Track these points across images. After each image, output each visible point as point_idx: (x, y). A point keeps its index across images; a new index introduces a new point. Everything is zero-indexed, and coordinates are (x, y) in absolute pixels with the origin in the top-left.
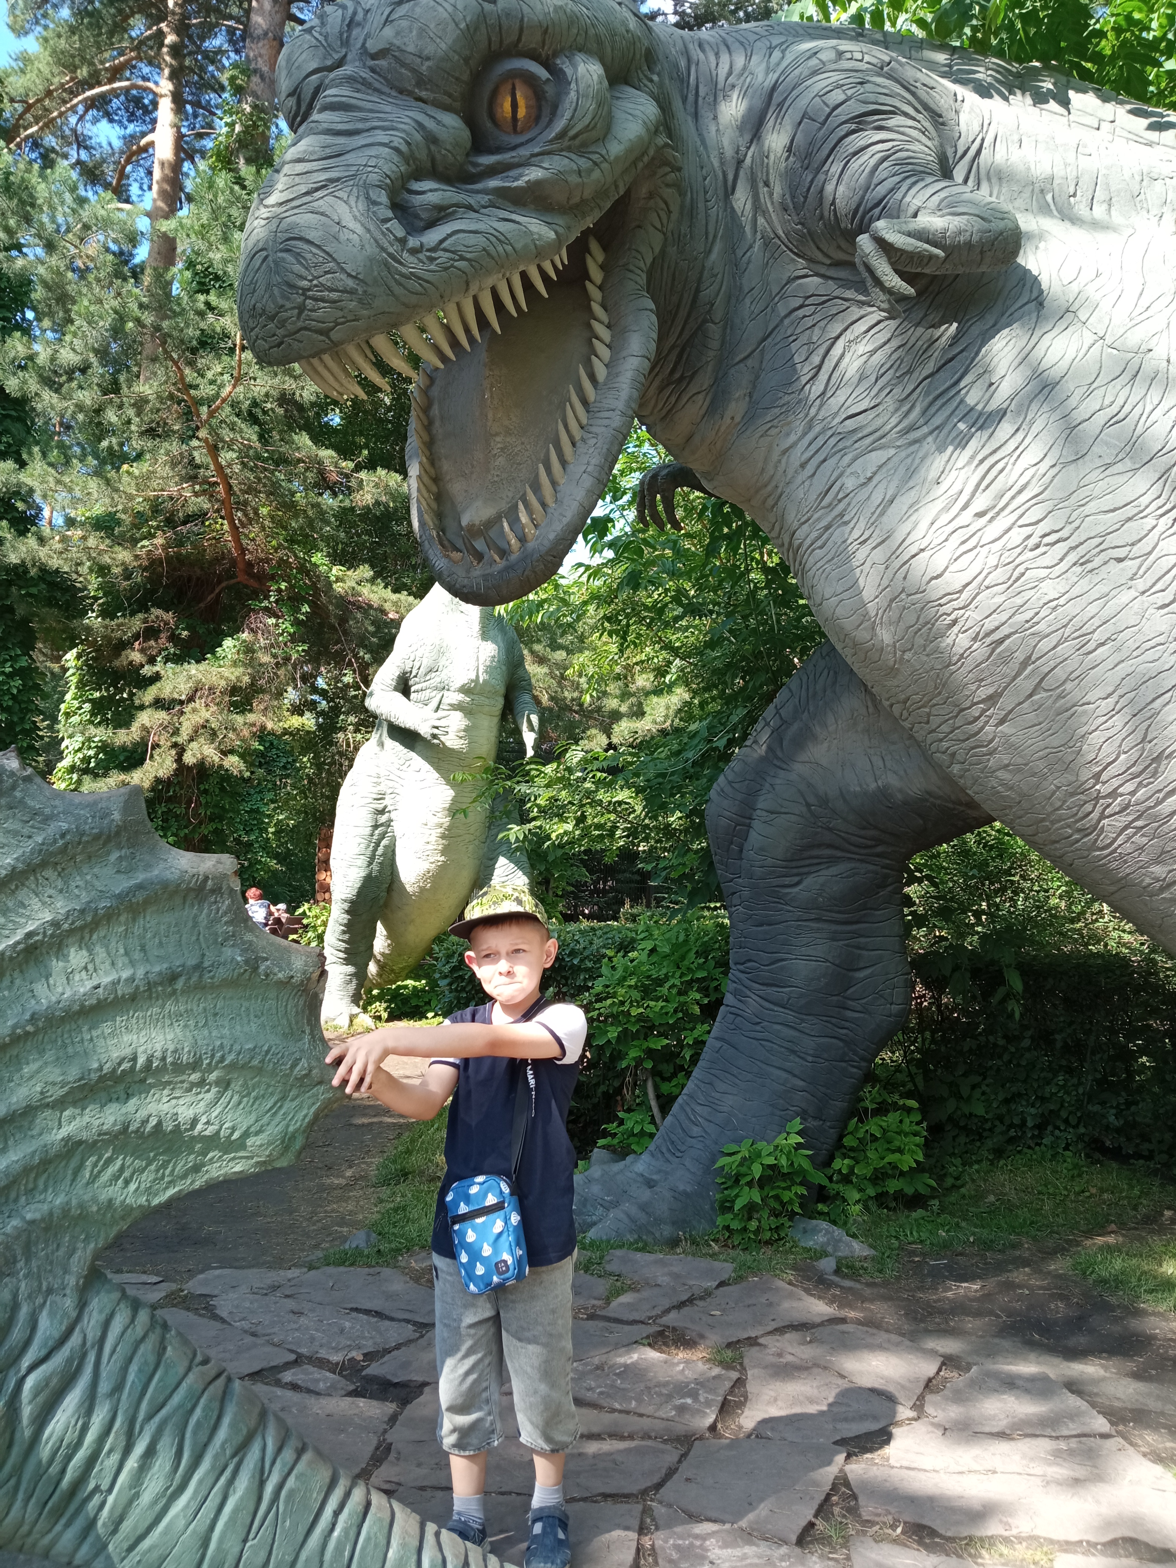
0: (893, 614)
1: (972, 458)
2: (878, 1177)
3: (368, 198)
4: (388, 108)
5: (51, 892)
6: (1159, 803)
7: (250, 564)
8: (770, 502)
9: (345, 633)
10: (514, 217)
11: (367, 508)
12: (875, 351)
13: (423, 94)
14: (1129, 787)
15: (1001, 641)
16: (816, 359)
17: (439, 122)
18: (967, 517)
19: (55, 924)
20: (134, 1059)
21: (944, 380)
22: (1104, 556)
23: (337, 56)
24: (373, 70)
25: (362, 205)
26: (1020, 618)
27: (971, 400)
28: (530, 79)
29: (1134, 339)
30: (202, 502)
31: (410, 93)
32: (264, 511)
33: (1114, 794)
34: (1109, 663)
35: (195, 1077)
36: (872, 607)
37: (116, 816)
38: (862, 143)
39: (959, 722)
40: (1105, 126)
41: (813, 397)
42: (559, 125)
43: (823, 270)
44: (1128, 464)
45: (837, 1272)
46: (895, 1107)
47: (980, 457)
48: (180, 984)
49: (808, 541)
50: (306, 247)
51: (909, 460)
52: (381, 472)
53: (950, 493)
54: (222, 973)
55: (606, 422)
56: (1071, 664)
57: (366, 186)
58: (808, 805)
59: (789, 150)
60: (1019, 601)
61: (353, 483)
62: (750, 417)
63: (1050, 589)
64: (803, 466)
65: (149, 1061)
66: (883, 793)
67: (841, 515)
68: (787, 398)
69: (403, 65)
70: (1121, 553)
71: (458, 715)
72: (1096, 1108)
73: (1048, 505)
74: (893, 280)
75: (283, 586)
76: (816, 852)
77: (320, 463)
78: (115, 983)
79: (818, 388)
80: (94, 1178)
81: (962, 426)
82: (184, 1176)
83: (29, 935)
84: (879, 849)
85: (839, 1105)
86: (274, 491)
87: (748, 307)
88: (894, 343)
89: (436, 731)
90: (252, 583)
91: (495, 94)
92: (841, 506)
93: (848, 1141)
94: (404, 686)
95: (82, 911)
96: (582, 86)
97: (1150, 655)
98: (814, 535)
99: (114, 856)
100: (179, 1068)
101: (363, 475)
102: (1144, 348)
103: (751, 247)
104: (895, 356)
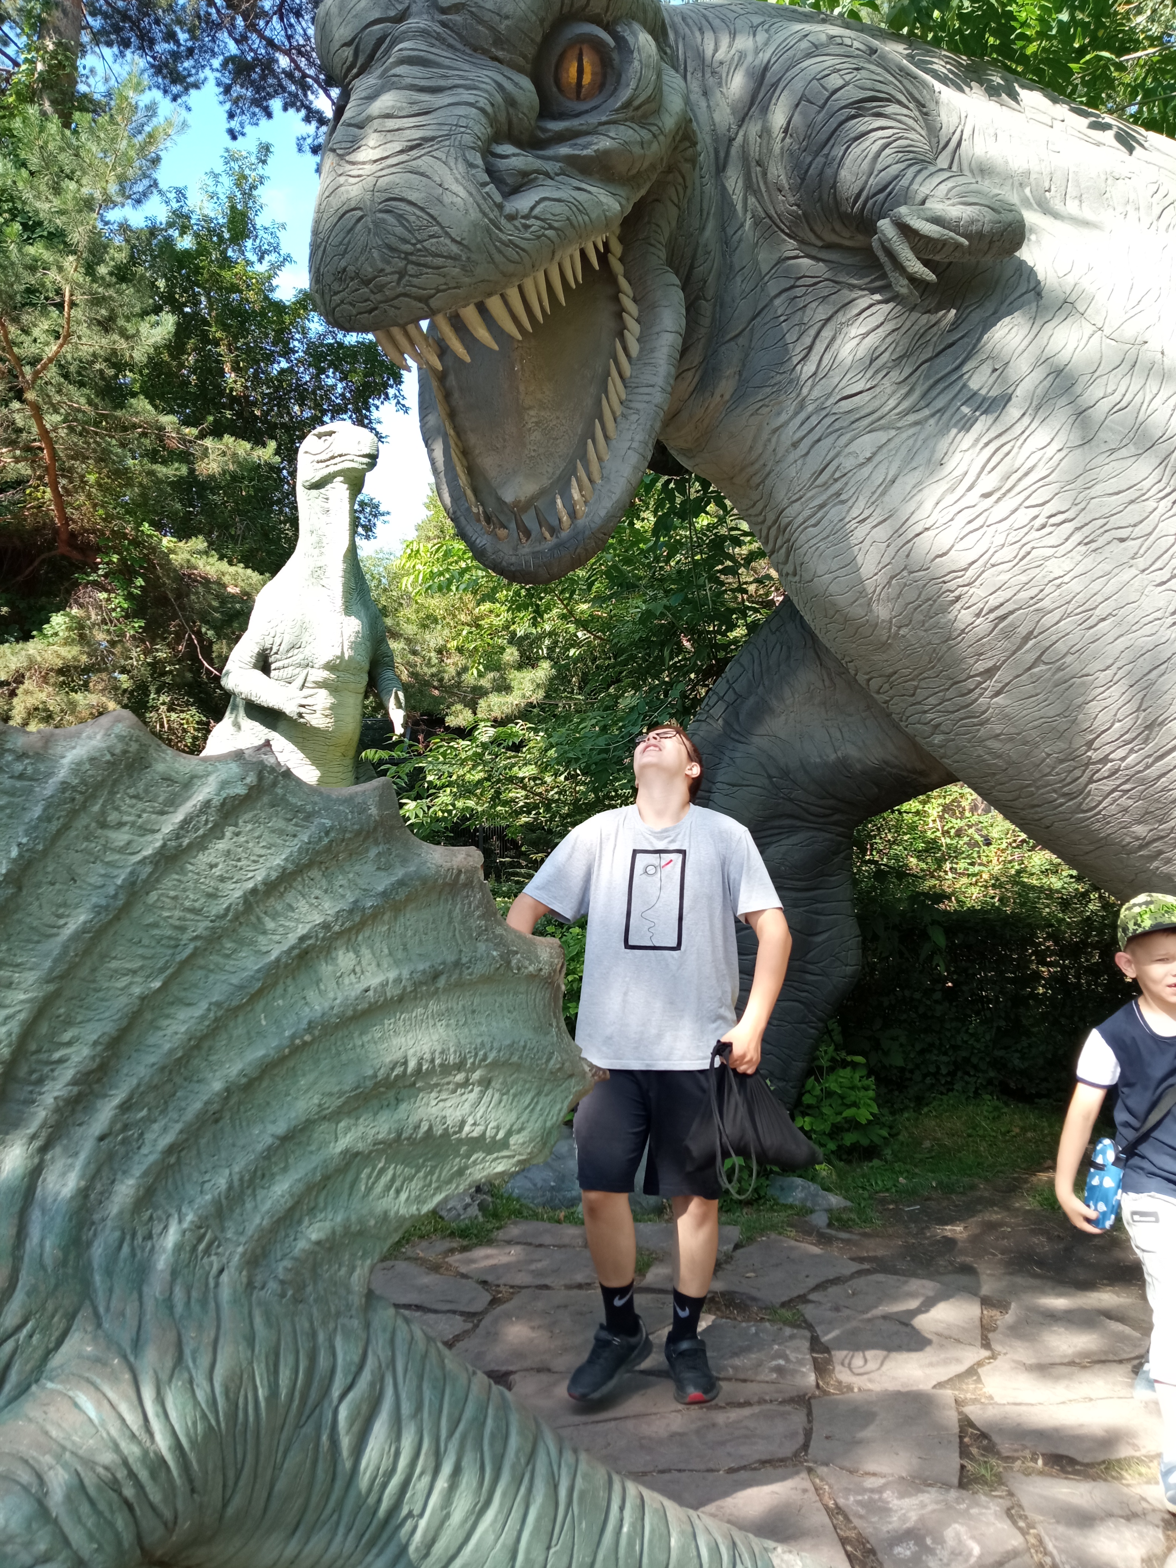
0: (892, 591)
1: (977, 440)
2: (836, 1131)
3: (466, 160)
4: (466, 67)
5: (317, 892)
6: (1148, 767)
7: (73, 535)
8: (756, 480)
9: (183, 608)
10: (584, 186)
11: (212, 477)
12: (867, 334)
13: (500, 54)
14: (1121, 753)
15: (1003, 618)
16: (807, 340)
17: (516, 84)
18: (973, 497)
19: (326, 926)
20: (405, 1063)
21: (945, 364)
22: (1107, 537)
23: (400, 7)
24: (443, 24)
25: (461, 167)
26: (1024, 595)
27: (974, 384)
28: (597, 46)
29: (1130, 331)
30: (24, 469)
31: (485, 52)
32: (92, 478)
33: (1105, 760)
34: (1110, 637)
35: (460, 1077)
36: (869, 585)
37: (373, 811)
38: (863, 128)
39: (949, 694)
40: (1057, 124)
41: (804, 377)
42: (625, 95)
43: (814, 252)
44: (1132, 449)
45: (830, 1225)
46: (844, 1064)
47: (985, 440)
48: (442, 982)
49: (800, 519)
50: (408, 208)
51: (911, 441)
52: (228, 439)
53: (955, 474)
54: (480, 969)
55: (646, 398)
56: (1072, 639)
57: (463, 147)
58: (770, 777)
59: (786, 131)
60: (1024, 578)
61: (195, 450)
62: (740, 396)
63: (1056, 567)
64: (795, 445)
65: (420, 1065)
66: (843, 764)
67: (838, 494)
68: (779, 378)
69: (480, 21)
70: (1123, 533)
71: (323, 693)
72: (1001, 1053)
73: (1054, 488)
74: (916, 267)
75: (115, 558)
76: (776, 823)
77: (161, 428)
78: (384, 985)
79: (809, 368)
80: (369, 1190)
81: (965, 410)
82: (449, 1181)
83: (302, 939)
84: (836, 817)
85: (800, 1066)
86: (103, 458)
87: (739, 285)
88: (889, 327)
89: (302, 710)
90: (75, 555)
91: (562, 58)
92: (838, 486)
93: (807, 1099)
94: (264, 664)
95: (351, 912)
96: (644, 55)
97: (1148, 630)
98: (807, 513)
99: (373, 853)
100: (446, 1069)
101: (209, 442)
102: (1140, 340)
103: (742, 225)
104: (889, 340)
